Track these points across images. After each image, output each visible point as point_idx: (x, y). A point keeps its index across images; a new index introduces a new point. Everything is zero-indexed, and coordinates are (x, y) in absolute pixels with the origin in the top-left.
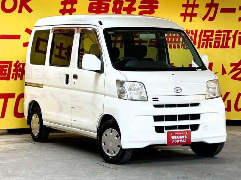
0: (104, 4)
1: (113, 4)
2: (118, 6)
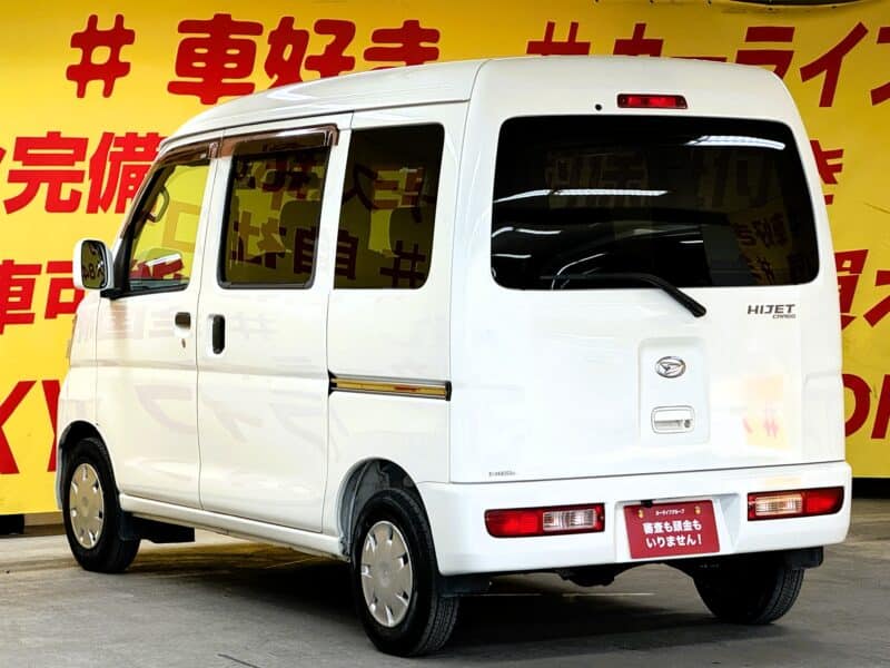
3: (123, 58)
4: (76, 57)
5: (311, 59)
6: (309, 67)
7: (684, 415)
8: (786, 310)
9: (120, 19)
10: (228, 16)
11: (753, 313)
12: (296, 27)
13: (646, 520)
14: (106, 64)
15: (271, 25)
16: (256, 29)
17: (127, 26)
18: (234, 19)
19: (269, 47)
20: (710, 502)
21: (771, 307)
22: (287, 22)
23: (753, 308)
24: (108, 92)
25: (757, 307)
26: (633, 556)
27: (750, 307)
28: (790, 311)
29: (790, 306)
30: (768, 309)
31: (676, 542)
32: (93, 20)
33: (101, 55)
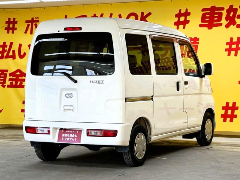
0: (217, 13)
1: (226, 12)
2: (231, 15)
3: (188, 19)
4: (176, 20)
5: (238, 15)
6: (238, 18)
7: (72, 108)
8: (101, 82)
9: (187, 10)
10: (215, 6)
11: (91, 83)
12: (234, 7)
13: (64, 133)
14: (183, 21)
15: (227, 7)
16: (223, 9)
17: (188, 11)
18: (216, 7)
19: (226, 13)
20: (81, 130)
21: (97, 81)
22: (231, 6)
23: (92, 81)
24: (184, 28)
25: (93, 81)
26: (58, 141)
27: (91, 81)
28: (102, 82)
29: (102, 81)
30: (96, 82)
31: (69, 139)
32: (180, 10)
33: (182, 19)
